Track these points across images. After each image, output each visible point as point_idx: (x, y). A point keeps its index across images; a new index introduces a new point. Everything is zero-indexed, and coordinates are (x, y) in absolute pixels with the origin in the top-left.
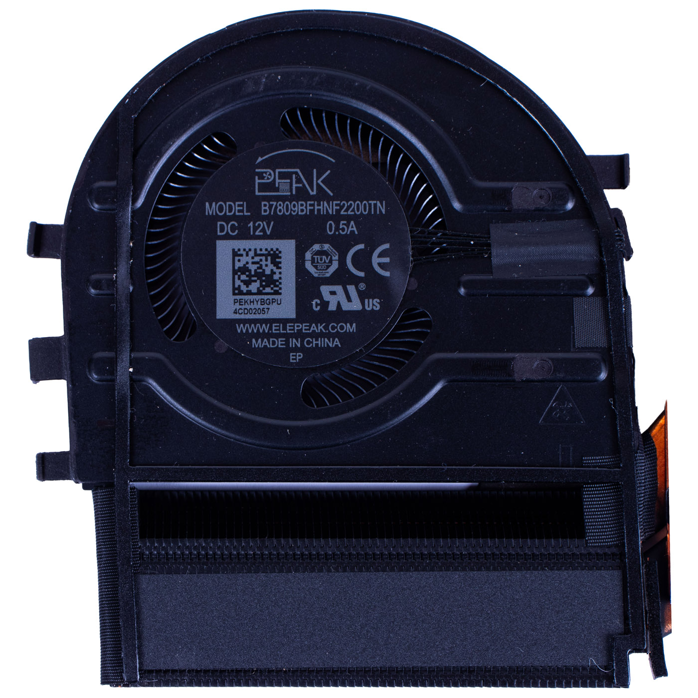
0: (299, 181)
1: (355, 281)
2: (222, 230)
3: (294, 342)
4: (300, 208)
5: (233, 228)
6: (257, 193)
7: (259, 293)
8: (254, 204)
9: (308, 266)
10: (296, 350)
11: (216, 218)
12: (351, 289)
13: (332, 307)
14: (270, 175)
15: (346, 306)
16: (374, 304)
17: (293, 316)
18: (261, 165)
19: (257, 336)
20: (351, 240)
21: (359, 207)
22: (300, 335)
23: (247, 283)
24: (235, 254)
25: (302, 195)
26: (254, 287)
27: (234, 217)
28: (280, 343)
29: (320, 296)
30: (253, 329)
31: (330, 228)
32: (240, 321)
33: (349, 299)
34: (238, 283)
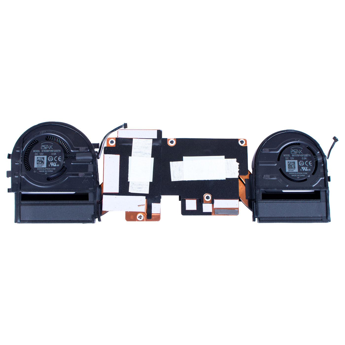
0: (48, 147)
1: (55, 162)
2: (36, 154)
3: (46, 171)
4: (48, 151)
5: (37, 154)
6: (41, 149)
7: (41, 164)
8: (41, 150)
9: (48, 160)
10: (46, 172)
11: (35, 152)
12: (55, 163)
13: (52, 166)
16: (58, 165)
17: (46, 167)
18: (42, 145)
19: (40, 170)
20: (55, 156)
21: (57, 151)
22: (47, 170)
23: (39, 162)
24: (37, 158)
25: (48, 149)
26: (40, 163)
27: (38, 152)
29: (50, 164)
30: (40, 169)
31: (52, 154)
34: (38, 162)
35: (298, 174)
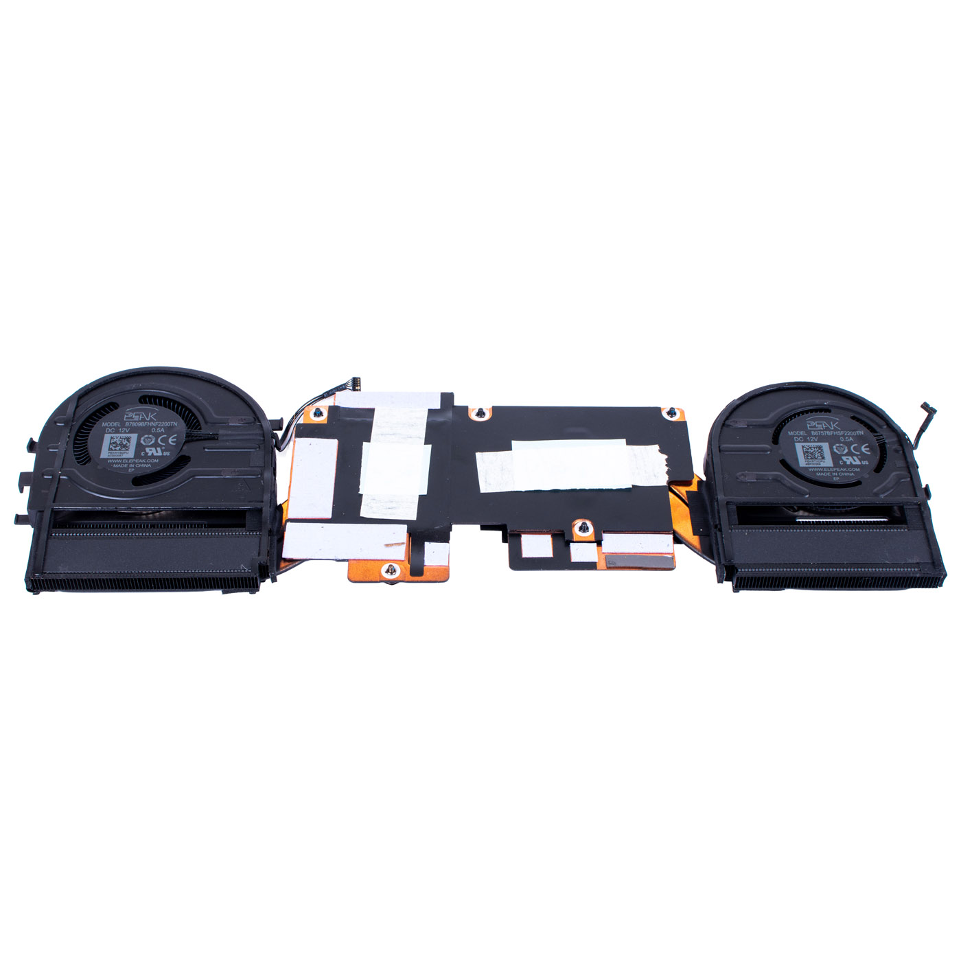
0: (143, 416)
1: (161, 446)
4: (142, 424)
7: (120, 450)
12: (159, 449)
13: (150, 454)
14: (131, 414)
15: (155, 454)
17: (133, 457)
18: (128, 412)
20: (162, 434)
22: (135, 463)
23: (115, 447)
25: (143, 420)
26: (118, 448)
28: (125, 466)
29: (145, 451)
31: (153, 430)
32: (109, 459)
33: (157, 452)
34: (111, 447)
35: (834, 472)
